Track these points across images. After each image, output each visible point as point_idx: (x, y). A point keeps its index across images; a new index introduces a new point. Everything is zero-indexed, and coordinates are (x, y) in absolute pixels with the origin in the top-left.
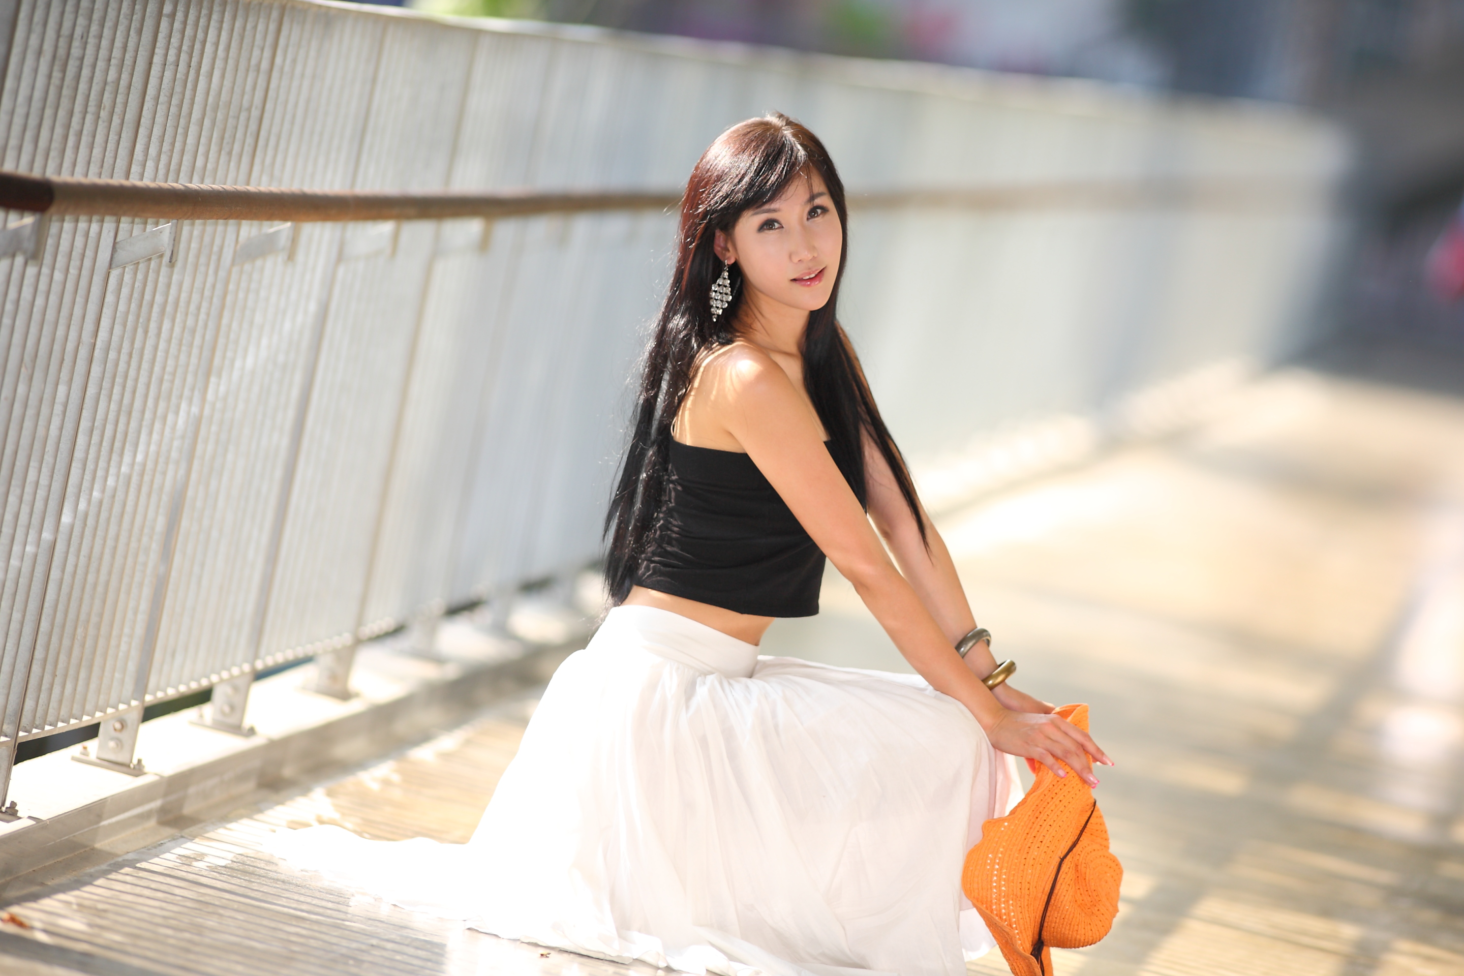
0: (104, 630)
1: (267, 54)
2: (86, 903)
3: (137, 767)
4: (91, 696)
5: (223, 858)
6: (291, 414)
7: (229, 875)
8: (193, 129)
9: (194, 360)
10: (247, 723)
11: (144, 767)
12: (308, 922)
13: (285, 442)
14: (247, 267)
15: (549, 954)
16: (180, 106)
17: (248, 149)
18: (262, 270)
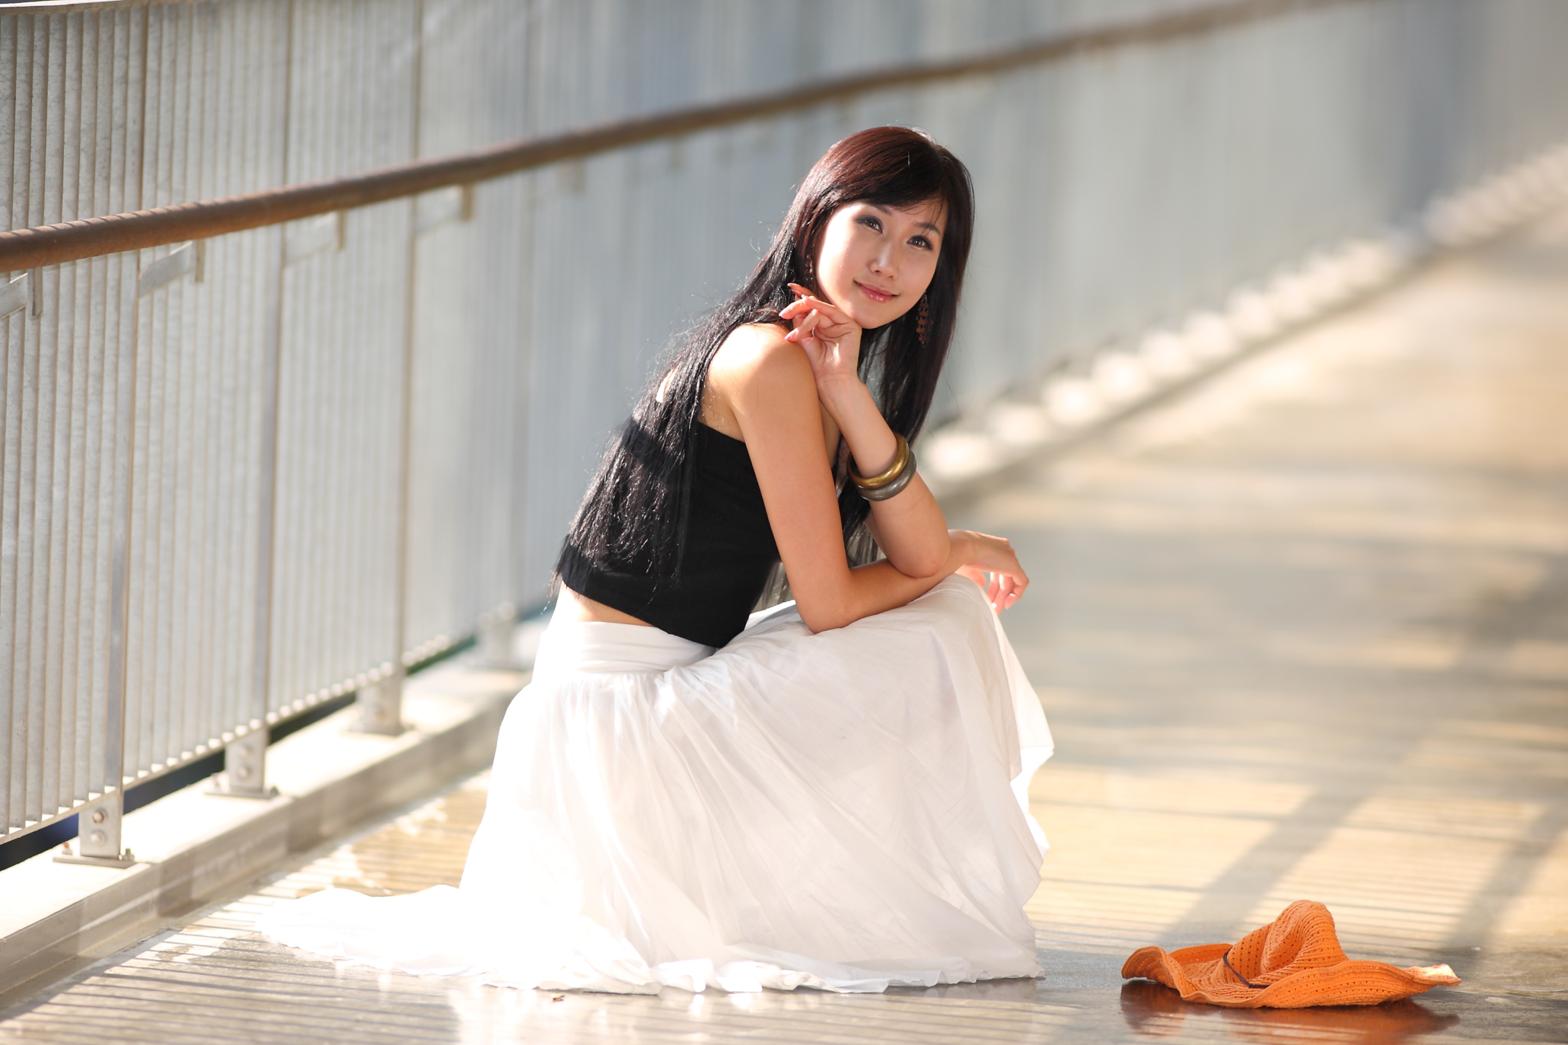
0: (50, 717)
1: (134, 62)
2: (34, 1026)
3: (126, 858)
4: (48, 791)
5: (210, 947)
6: (255, 440)
7: (212, 966)
8: (51, 163)
9: (108, 407)
10: (269, 783)
11: (133, 856)
12: (289, 1006)
13: (254, 471)
14: (159, 294)
15: (563, 996)
16: (28, 140)
17: (131, 167)
18: (180, 294)
